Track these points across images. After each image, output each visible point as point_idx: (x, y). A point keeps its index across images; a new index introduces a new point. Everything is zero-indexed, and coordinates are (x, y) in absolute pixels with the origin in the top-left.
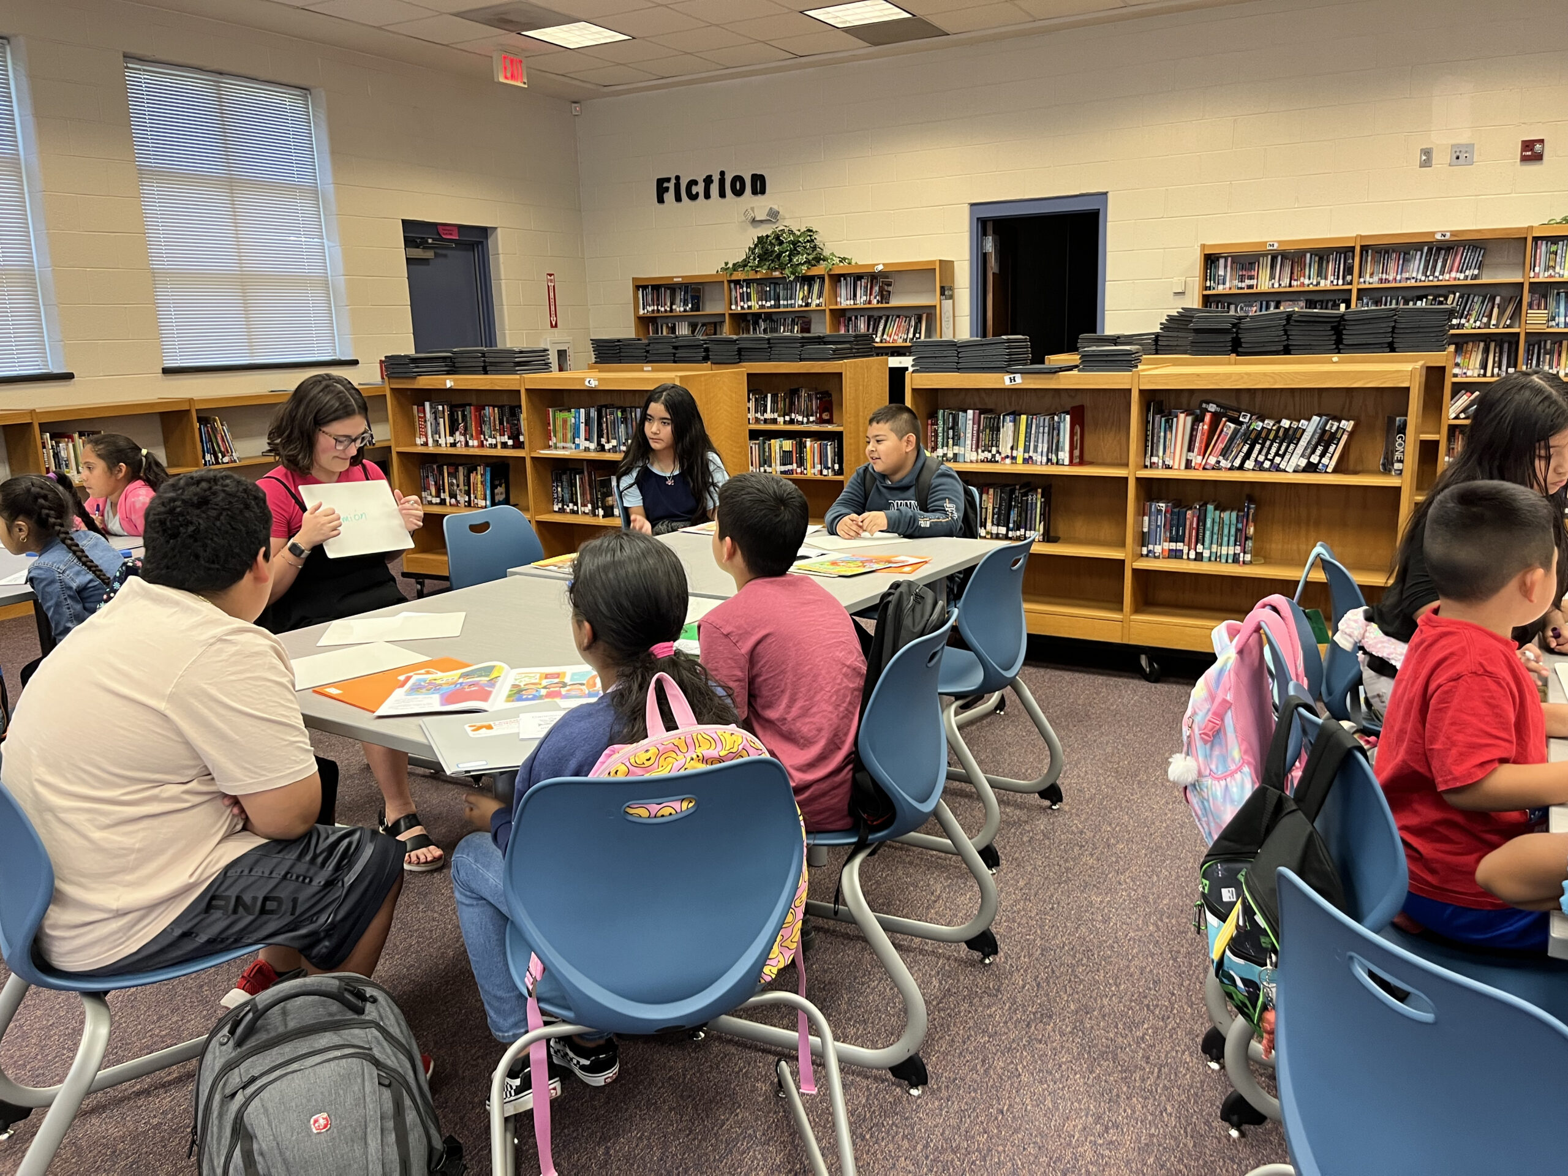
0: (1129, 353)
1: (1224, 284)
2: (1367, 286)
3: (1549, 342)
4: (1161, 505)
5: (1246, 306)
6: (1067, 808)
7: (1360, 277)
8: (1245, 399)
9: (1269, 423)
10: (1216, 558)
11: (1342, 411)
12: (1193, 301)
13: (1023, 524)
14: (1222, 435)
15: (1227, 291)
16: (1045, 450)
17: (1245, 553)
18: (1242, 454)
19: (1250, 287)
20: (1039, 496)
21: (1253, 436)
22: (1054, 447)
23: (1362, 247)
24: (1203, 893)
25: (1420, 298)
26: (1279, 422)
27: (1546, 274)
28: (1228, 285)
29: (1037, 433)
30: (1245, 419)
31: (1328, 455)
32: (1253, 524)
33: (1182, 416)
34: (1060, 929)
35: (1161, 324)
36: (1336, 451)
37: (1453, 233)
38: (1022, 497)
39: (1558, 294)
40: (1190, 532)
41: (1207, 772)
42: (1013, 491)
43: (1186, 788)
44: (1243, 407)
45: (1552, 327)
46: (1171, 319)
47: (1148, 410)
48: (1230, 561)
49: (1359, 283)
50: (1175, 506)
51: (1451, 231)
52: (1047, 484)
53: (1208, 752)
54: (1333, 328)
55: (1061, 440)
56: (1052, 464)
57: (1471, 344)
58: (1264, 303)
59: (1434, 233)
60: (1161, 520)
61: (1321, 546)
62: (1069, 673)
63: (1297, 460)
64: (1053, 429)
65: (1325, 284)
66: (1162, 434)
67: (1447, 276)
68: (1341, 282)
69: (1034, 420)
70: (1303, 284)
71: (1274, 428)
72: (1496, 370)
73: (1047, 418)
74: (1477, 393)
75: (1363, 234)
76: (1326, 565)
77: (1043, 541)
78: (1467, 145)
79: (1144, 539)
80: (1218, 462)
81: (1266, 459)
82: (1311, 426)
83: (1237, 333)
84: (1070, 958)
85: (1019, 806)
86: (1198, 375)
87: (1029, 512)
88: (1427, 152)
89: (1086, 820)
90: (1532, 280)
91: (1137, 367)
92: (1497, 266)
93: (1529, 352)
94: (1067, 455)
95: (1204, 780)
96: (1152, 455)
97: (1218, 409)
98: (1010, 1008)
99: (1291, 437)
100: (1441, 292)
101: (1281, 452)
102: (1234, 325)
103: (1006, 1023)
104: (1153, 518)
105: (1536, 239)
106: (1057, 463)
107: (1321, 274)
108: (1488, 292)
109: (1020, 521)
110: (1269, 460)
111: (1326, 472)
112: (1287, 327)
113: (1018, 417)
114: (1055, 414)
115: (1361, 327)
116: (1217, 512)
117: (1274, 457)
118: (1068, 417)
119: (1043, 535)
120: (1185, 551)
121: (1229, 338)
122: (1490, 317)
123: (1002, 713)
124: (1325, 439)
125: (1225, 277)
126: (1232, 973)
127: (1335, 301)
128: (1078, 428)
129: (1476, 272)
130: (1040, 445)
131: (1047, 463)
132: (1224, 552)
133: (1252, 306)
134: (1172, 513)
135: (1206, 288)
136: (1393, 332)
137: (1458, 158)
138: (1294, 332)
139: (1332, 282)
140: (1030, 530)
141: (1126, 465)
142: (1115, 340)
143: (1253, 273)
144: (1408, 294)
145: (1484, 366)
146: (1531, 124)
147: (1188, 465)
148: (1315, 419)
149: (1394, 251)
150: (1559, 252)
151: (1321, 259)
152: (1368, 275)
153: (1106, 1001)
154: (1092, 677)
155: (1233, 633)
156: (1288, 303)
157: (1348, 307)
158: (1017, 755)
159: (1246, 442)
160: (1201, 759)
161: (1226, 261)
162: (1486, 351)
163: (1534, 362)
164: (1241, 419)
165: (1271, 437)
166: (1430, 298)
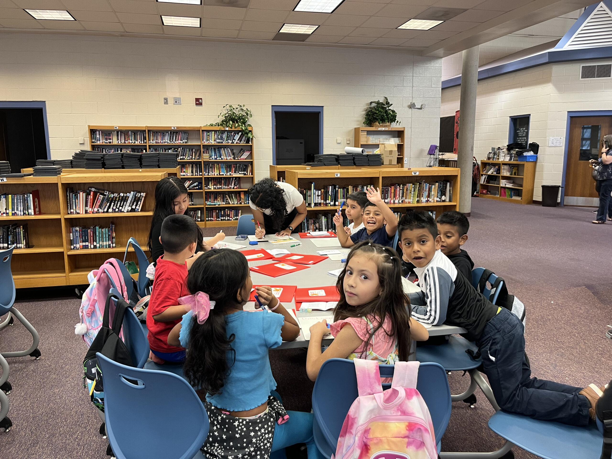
0: (55, 169)
1: (100, 141)
2: (152, 144)
3: (211, 164)
4: (77, 228)
5: (109, 150)
6: (43, 358)
7: (149, 141)
8: (106, 187)
9: (116, 195)
10: (102, 247)
11: (142, 189)
12: (88, 148)
13: (15, 241)
14: (98, 200)
15: (101, 144)
16: (22, 209)
17: (113, 244)
18: (107, 207)
19: (110, 143)
20: (22, 229)
21: (110, 200)
22: (26, 208)
23: (148, 130)
24: (85, 373)
25: (170, 149)
26: (120, 194)
27: (207, 142)
28: (101, 141)
29: (17, 202)
30: (107, 193)
31: (138, 205)
32: (114, 232)
33: (81, 193)
34: (41, 407)
35: (73, 156)
36: (141, 204)
37: (177, 127)
38: (13, 230)
39: (212, 149)
40: (91, 238)
41: (91, 328)
42: (9, 228)
43: (83, 336)
44: (106, 189)
45: (211, 159)
46: (76, 154)
47: (67, 191)
48: (107, 247)
49: (149, 143)
50: (83, 228)
51: (176, 127)
52: (25, 224)
53: (90, 320)
54: (138, 159)
55: (29, 205)
56: (26, 215)
57: (187, 165)
58: (116, 149)
59: (171, 127)
60: (78, 234)
61: (132, 239)
62: (44, 302)
63: (127, 208)
64: (25, 200)
65: (137, 143)
66: (74, 200)
67: (177, 142)
68: (143, 142)
69: (15, 197)
70: (129, 143)
71: (118, 196)
72: (196, 174)
73: (21, 196)
74: (191, 181)
75: (148, 126)
76: (134, 246)
77: (26, 248)
78: (178, 98)
79: (71, 243)
80: (98, 210)
81: (116, 208)
82: (131, 195)
83: (103, 160)
84: (46, 417)
85: (21, 362)
86: (85, 177)
87: (18, 236)
88: (166, 99)
89: (52, 360)
90: (203, 144)
91: (60, 174)
92: (192, 139)
93: (205, 167)
94: (33, 211)
95: (90, 331)
96: (70, 209)
97: (96, 190)
98: (19, 446)
99: (125, 199)
100: (176, 147)
101: (121, 205)
102: (102, 158)
103: (17, 452)
104: (74, 234)
105: (203, 131)
106: (28, 214)
107: (135, 139)
108: (191, 148)
109: (14, 241)
110: (117, 208)
111: (138, 211)
112: (122, 159)
113: (7, 196)
114: (25, 194)
115: (148, 159)
116: (100, 229)
117: (119, 207)
118: (31, 195)
119: (26, 245)
120: (89, 245)
121: (101, 162)
122: (192, 156)
123: (12, 325)
124: (136, 200)
125: (100, 138)
126: (97, 398)
127: (141, 149)
128: (36, 199)
129: (186, 141)
130: (19, 207)
131: (24, 215)
132: (105, 244)
133: (112, 150)
134: (82, 231)
135: (93, 142)
136: (158, 161)
137: (176, 102)
138: (125, 160)
139: (140, 142)
140: (19, 244)
141: (59, 213)
142: (54, 163)
143: (110, 137)
144: (166, 147)
145: (192, 172)
146: (198, 93)
147: (86, 212)
148: (132, 193)
149: (159, 132)
150: (210, 135)
151: (135, 134)
152: (152, 140)
153: (61, 429)
154: (55, 301)
155: (95, 275)
156: (125, 149)
157: (146, 151)
158: (20, 341)
159: (108, 202)
160: (88, 324)
161: (99, 132)
162: (192, 167)
163: (207, 171)
164: (105, 194)
165: (117, 200)
166: (173, 149)
